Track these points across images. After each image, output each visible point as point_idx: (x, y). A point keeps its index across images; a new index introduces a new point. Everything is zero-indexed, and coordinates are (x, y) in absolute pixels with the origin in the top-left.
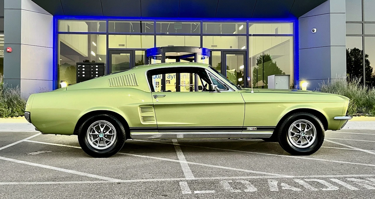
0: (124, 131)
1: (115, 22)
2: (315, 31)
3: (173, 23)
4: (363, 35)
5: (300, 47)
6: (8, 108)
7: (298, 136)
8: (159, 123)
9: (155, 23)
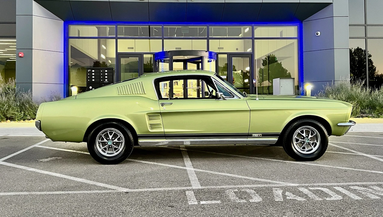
0: (132, 138)
1: (124, 26)
2: (319, 34)
3: (181, 27)
4: (366, 38)
5: (304, 50)
6: (21, 111)
7: (303, 142)
8: (166, 130)
9: (163, 28)
